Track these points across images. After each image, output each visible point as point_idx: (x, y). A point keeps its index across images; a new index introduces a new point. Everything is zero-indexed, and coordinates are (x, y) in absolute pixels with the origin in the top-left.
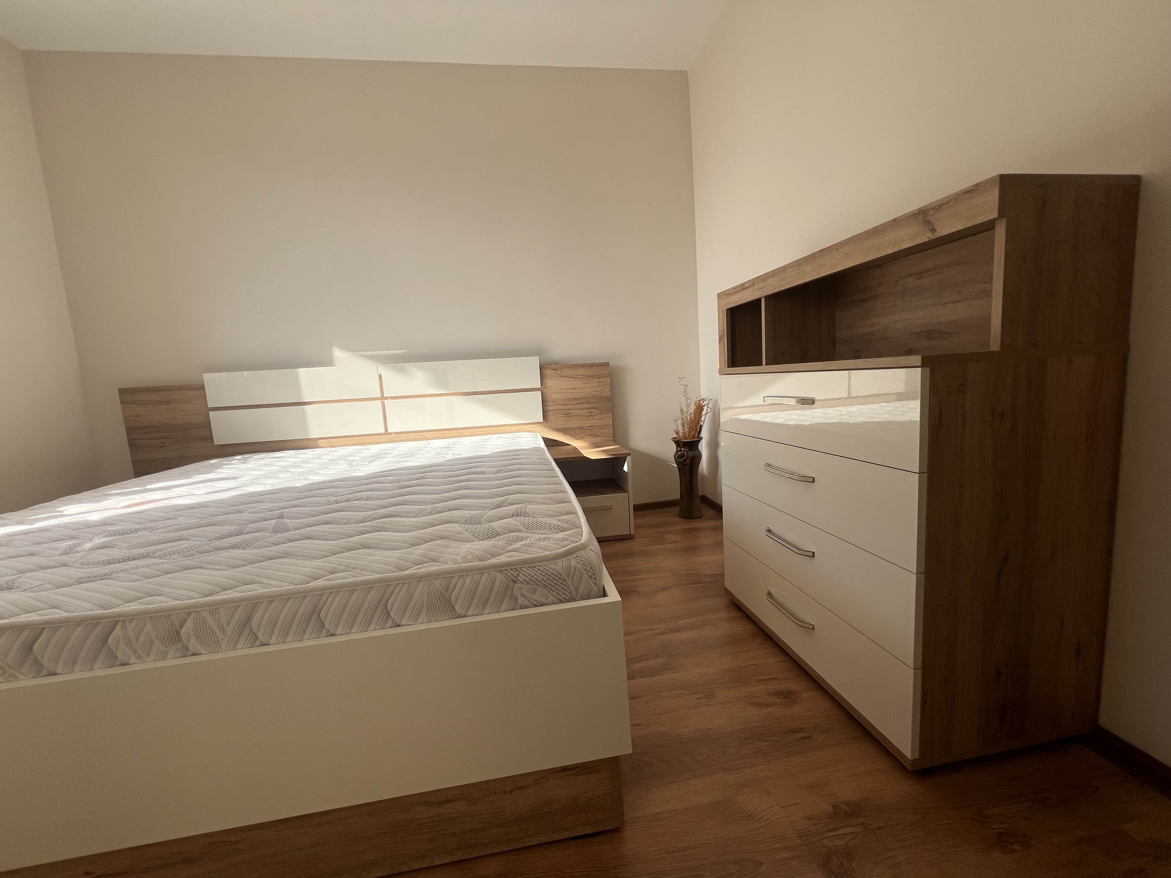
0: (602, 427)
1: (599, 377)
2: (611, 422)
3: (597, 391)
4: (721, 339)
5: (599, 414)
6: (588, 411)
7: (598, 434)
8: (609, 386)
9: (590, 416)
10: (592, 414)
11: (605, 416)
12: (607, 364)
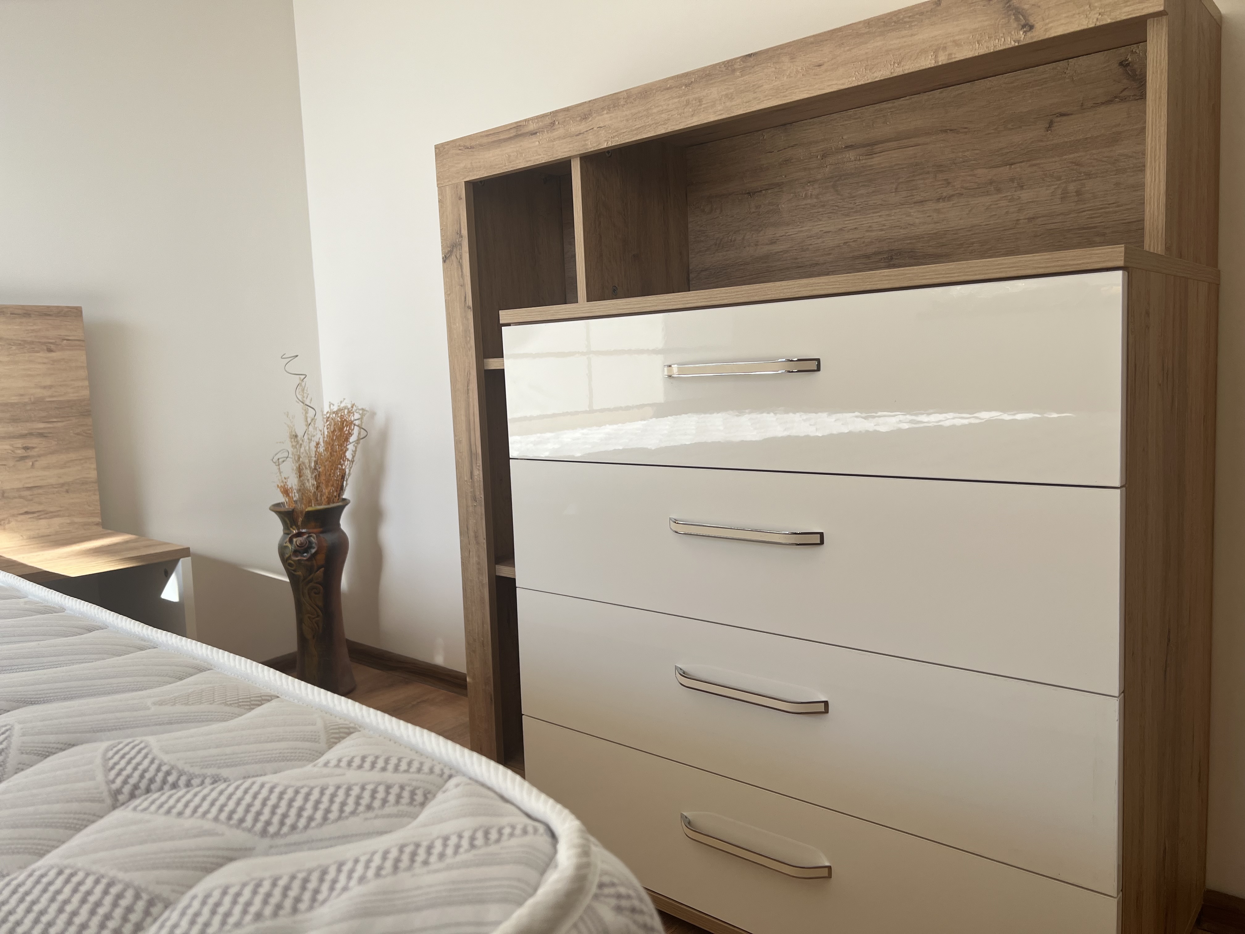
0: (67, 488)
1: (52, 347)
2: (93, 475)
3: (45, 387)
4: (451, 252)
5: (53, 453)
6: (19, 443)
7: (52, 509)
8: (83, 373)
9: (23, 458)
10: (30, 453)
11: (73, 456)
12: (76, 313)
